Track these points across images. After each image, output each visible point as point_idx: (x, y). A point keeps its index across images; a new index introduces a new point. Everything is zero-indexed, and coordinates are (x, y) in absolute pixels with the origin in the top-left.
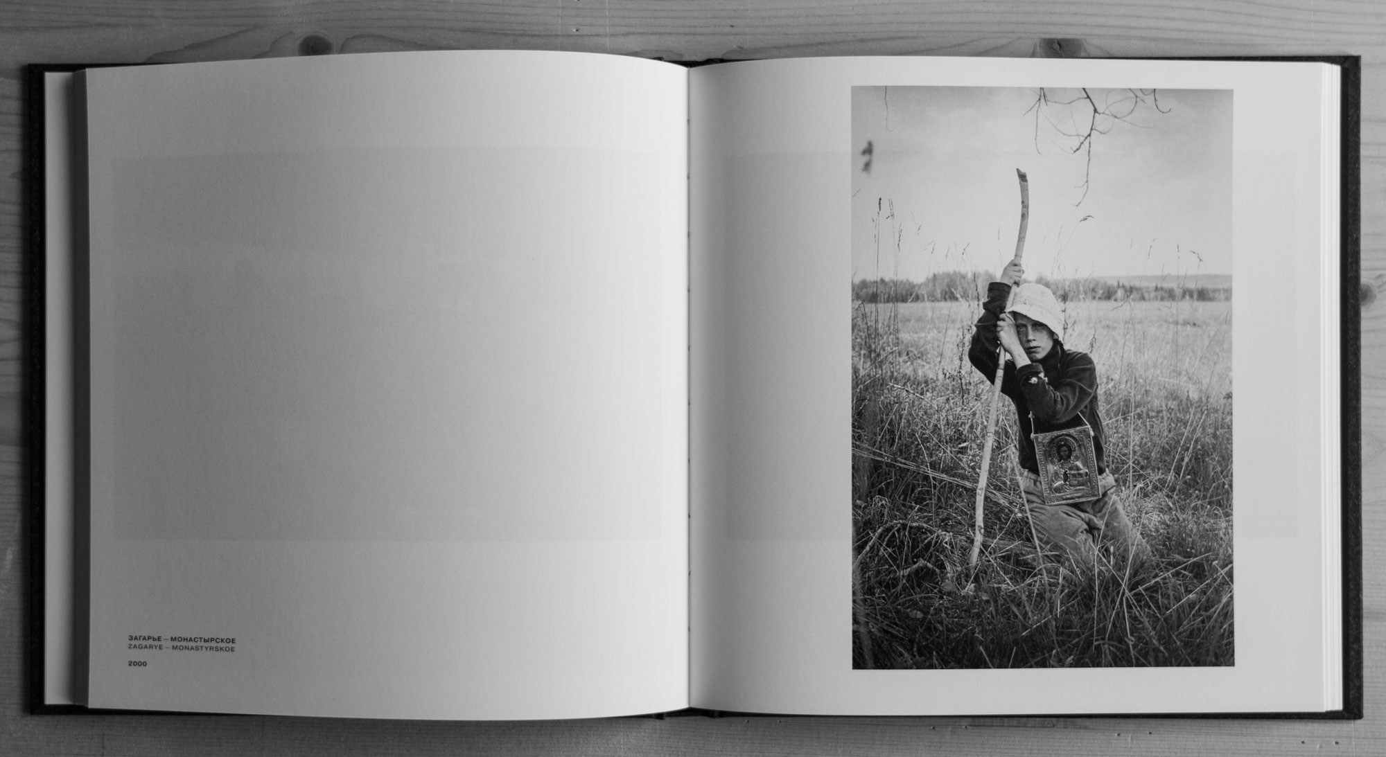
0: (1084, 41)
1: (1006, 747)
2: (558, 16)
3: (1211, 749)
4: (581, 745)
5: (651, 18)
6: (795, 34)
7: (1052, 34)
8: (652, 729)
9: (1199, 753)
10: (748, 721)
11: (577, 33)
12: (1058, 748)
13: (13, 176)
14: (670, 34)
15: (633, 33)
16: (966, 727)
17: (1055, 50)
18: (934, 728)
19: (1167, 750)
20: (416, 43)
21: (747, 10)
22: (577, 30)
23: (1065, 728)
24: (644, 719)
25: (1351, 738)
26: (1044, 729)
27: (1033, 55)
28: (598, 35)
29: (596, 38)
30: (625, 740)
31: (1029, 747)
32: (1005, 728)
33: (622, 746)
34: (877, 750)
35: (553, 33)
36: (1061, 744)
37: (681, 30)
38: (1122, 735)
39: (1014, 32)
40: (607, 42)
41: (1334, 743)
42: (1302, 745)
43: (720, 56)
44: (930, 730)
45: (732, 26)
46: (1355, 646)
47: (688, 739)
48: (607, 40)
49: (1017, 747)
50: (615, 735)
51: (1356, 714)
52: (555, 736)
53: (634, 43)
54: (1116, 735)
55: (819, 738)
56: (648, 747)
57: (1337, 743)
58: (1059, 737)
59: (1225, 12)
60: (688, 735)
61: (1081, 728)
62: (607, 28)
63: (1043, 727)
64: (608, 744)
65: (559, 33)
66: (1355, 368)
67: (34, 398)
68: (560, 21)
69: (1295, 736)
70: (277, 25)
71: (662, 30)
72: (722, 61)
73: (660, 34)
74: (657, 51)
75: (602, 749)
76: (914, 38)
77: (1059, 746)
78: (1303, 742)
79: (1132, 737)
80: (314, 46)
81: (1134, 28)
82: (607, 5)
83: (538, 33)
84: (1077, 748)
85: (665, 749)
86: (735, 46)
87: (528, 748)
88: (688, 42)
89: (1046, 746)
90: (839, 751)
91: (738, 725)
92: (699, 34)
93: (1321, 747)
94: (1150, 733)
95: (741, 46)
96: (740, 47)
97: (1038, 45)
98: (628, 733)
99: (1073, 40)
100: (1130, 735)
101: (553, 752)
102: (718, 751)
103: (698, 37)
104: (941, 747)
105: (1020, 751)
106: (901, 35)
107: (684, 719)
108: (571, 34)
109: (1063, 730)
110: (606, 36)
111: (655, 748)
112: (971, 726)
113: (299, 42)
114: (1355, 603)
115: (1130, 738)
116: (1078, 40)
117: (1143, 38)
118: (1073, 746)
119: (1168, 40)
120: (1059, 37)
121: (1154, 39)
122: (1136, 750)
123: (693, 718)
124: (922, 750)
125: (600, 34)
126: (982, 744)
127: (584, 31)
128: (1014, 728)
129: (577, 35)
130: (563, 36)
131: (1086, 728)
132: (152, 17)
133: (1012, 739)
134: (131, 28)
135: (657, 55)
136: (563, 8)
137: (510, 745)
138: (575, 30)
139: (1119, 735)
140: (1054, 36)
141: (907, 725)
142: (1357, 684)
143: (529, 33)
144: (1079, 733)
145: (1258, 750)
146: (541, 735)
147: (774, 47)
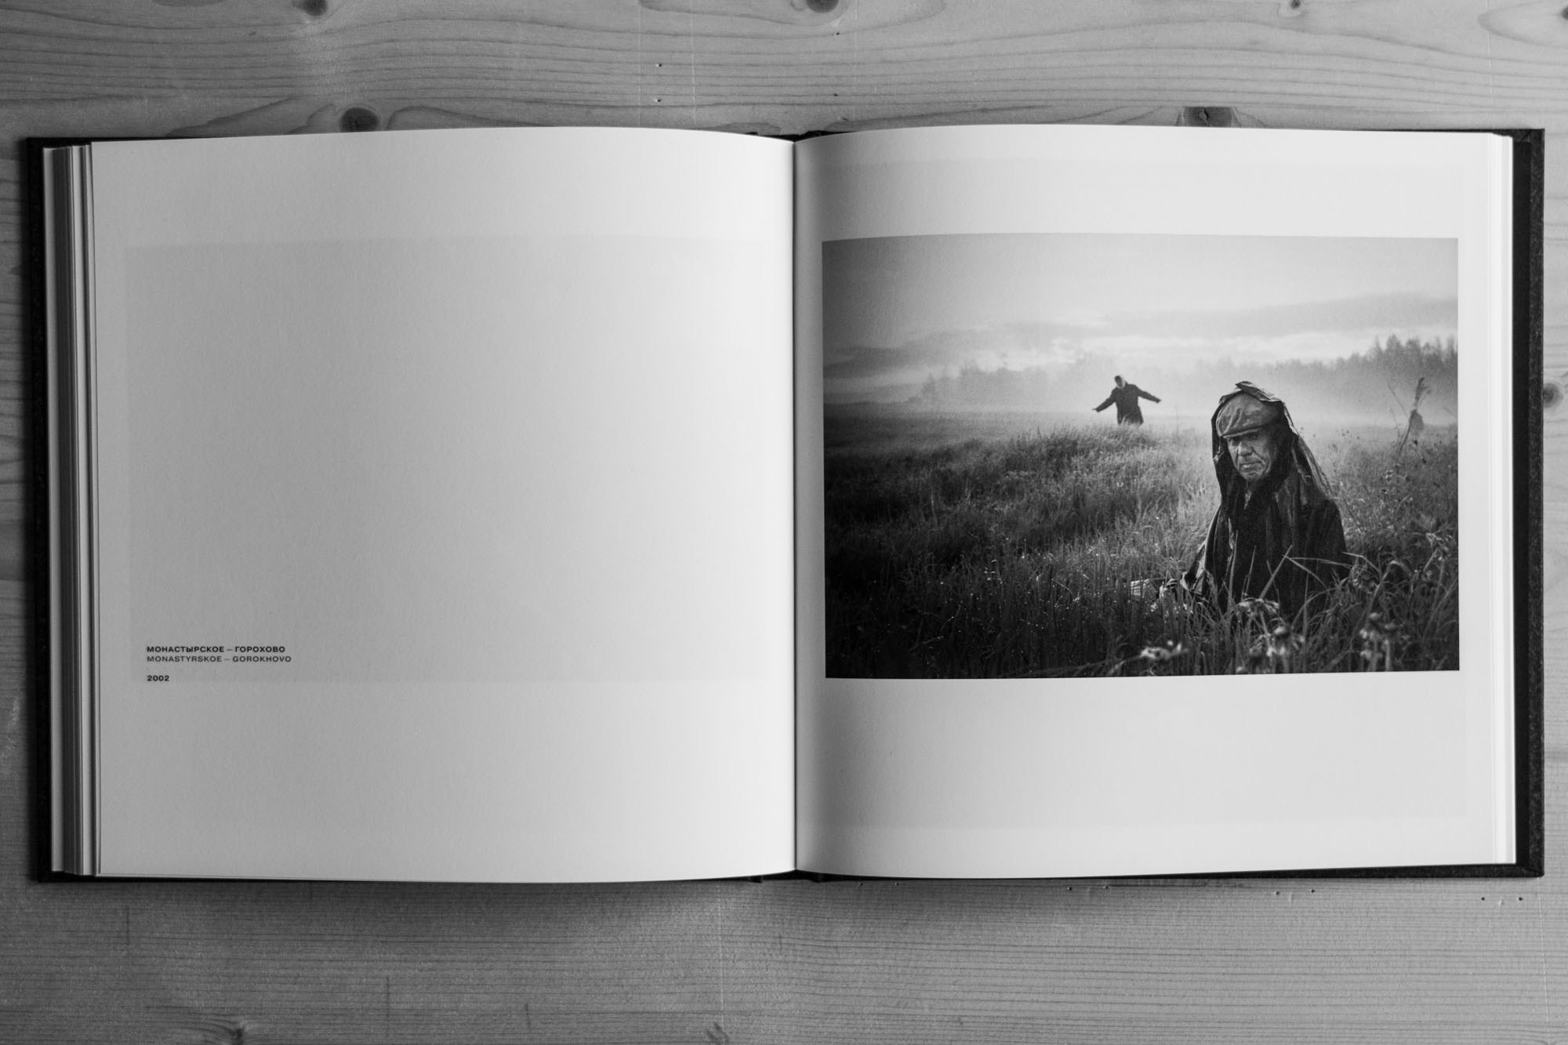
0: (1234, 110)
1: (1152, 908)
2: (638, 84)
3: (1382, 908)
4: (673, 914)
5: (743, 86)
6: (908, 104)
7: (1198, 101)
8: (753, 895)
9: (1367, 912)
10: (862, 884)
11: (659, 104)
12: (1210, 909)
13: (13, 271)
14: (765, 104)
15: (724, 104)
16: (1107, 888)
17: (1201, 119)
18: (1071, 889)
19: (1332, 910)
20: (475, 117)
21: (853, 76)
22: (659, 101)
23: (1218, 886)
24: (744, 883)
25: (1536, 893)
26: (1194, 889)
27: (1178, 124)
28: (683, 106)
29: (681, 109)
30: (724, 907)
31: (1178, 909)
32: (1151, 888)
33: (720, 915)
34: (1007, 915)
35: (632, 104)
36: (1213, 905)
37: (778, 100)
38: (1281, 894)
39: (1154, 100)
40: (693, 114)
41: (1518, 899)
42: (1483, 902)
43: (822, 129)
44: (1067, 891)
45: (836, 95)
46: (1536, 795)
47: (794, 905)
48: (693, 111)
49: (1165, 909)
50: (712, 902)
51: (1536, 872)
52: (644, 904)
53: (721, 115)
54: (1275, 893)
55: (942, 902)
56: (749, 915)
57: (1520, 899)
58: (1212, 896)
59: (1393, 76)
60: (794, 901)
61: (1235, 887)
62: (694, 98)
63: (1193, 886)
64: (704, 912)
65: (639, 104)
66: (1537, 484)
67: (38, 522)
68: (639, 90)
69: (1474, 892)
70: (314, 96)
71: (756, 99)
72: (824, 133)
73: (754, 104)
74: (750, 124)
75: (697, 918)
76: (1042, 107)
77: (1211, 907)
78: (1483, 899)
79: (1293, 896)
80: (358, 121)
81: (1291, 94)
82: (693, 71)
83: (614, 104)
84: (1231, 909)
85: (768, 916)
86: (839, 118)
87: (613, 917)
88: (786, 113)
89: (1197, 907)
90: (965, 917)
91: (849, 890)
92: (798, 105)
93: (1503, 904)
94: (1313, 891)
95: (847, 118)
96: (845, 119)
97: (1182, 114)
98: (727, 900)
99: (1222, 108)
100: (1291, 893)
101: (641, 922)
102: (828, 918)
103: (797, 107)
104: (1078, 910)
105: (1167, 914)
106: (1028, 103)
107: (790, 883)
108: (652, 104)
109: (1215, 889)
110: (692, 106)
111: (757, 916)
112: (1113, 885)
113: (340, 115)
114: (1535, 747)
115: (1290, 897)
116: (1228, 109)
117: (1300, 106)
118: (1227, 907)
119: (1328, 108)
120: (1206, 105)
121: (1314, 107)
122: (1297, 910)
123: (799, 881)
124: (1058, 914)
125: (686, 104)
126: (1125, 906)
127: (667, 101)
128: (1160, 888)
129: (659, 106)
130: (643, 107)
131: (1241, 886)
132: (171, 87)
133: (1158, 900)
134: (146, 101)
135: (750, 130)
136: (642, 75)
137: (592, 915)
138: (656, 101)
139: (1278, 893)
140: (1200, 104)
141: (1040, 886)
142: (1538, 837)
143: (605, 103)
144: (1234, 893)
145: (1433, 909)
146: (628, 902)
147: (884, 119)
